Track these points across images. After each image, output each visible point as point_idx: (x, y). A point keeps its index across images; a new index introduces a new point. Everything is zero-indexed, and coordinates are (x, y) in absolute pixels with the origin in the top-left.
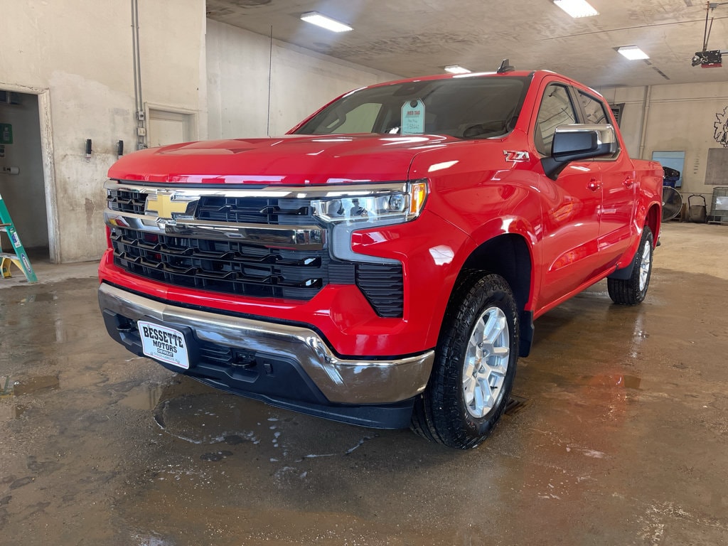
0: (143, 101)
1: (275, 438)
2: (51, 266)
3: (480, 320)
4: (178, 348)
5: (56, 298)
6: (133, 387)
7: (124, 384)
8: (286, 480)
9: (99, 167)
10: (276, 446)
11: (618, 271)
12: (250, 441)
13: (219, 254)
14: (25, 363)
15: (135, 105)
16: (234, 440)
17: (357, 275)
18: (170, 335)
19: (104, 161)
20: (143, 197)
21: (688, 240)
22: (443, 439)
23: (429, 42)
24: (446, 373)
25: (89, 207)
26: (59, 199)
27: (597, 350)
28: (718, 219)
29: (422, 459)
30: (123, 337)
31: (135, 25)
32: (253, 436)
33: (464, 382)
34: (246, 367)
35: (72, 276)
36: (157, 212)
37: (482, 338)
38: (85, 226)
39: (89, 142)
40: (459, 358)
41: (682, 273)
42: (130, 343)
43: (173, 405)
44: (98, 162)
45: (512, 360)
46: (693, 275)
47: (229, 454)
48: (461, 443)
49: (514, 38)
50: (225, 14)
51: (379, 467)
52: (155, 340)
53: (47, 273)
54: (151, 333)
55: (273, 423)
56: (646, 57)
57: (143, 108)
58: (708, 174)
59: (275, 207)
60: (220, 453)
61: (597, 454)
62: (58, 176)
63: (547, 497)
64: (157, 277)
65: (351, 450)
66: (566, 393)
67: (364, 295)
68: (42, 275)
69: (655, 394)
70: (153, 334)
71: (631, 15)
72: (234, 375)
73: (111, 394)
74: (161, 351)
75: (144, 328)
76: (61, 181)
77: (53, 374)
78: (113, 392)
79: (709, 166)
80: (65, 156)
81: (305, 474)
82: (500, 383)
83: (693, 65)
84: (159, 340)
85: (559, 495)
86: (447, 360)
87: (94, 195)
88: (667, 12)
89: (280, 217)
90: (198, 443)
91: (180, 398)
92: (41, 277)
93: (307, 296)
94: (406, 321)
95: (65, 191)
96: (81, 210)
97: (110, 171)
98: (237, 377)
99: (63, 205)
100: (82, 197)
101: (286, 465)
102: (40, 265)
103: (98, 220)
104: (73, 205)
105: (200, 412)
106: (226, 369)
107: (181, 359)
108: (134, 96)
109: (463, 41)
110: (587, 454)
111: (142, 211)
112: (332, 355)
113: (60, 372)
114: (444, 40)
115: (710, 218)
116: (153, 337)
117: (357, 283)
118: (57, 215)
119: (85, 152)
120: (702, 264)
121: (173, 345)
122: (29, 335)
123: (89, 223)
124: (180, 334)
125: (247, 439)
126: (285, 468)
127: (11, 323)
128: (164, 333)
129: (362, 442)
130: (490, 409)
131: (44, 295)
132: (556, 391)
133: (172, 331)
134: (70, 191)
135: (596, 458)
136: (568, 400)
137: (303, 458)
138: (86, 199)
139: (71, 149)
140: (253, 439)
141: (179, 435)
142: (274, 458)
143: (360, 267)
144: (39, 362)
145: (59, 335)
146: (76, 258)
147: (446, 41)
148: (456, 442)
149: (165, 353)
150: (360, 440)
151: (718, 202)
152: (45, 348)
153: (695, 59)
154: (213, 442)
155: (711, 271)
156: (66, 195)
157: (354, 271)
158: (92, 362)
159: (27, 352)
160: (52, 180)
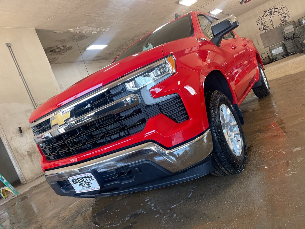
0: (36, 103)
1: (152, 207)
2: (23, 186)
3: (220, 111)
4: (92, 181)
5: (29, 197)
6: (77, 215)
7: (73, 216)
8: (168, 222)
9: (28, 136)
10: (155, 210)
11: (256, 83)
12: (142, 213)
13: (93, 129)
14: (26, 227)
15: (33, 106)
16: (134, 216)
17: (160, 109)
18: (85, 177)
19: (29, 133)
20: (48, 121)
21: (270, 69)
22: (229, 171)
24: (218, 138)
25: (30, 155)
26: (16, 156)
27: (266, 115)
28: (276, 58)
29: (223, 185)
30: (64, 191)
31: (21, 75)
32: (142, 211)
33: (227, 140)
34: (127, 175)
35: (33, 186)
36: (57, 124)
37: (224, 119)
38: (31, 163)
39: (20, 128)
40: (220, 129)
41: (277, 79)
42: (68, 192)
43: (99, 215)
44: (26, 135)
45: (239, 126)
46: (282, 77)
47: (135, 223)
48: (238, 169)
50: (56, 60)
51: (207, 197)
52: (79, 183)
53: (22, 189)
54: (76, 181)
55: (148, 202)
56: (221, 11)
57: (37, 106)
58: (264, 44)
59: (110, 95)
60: (131, 224)
61: (298, 149)
62: (12, 147)
63: (290, 174)
64: (69, 154)
65: (189, 196)
66: (266, 134)
67: (167, 116)
68: (20, 191)
69: (302, 118)
70: (77, 181)
72: (123, 182)
73: (69, 223)
74: (84, 187)
75: (72, 180)
76: (14, 148)
77: (39, 226)
78: (69, 221)
79: (263, 41)
80: (12, 138)
81: (175, 215)
82: (239, 138)
83: (241, 4)
84: (81, 183)
85: (296, 171)
86: (216, 133)
87: (30, 149)
89: (114, 98)
90: (118, 225)
91: (101, 210)
92: (20, 192)
93: (141, 129)
94: (192, 119)
95: (17, 152)
96: (27, 158)
97: (30, 120)
98: (124, 182)
99: (19, 158)
100: (25, 151)
101: (164, 216)
102: (18, 187)
103: (35, 158)
104: (23, 157)
105: (113, 212)
106: (118, 181)
107: (95, 186)
108: (31, 102)
110: (294, 151)
111: (50, 128)
112: (165, 150)
113: (42, 224)
115: (273, 59)
116: (78, 183)
117: (161, 112)
118: (17, 163)
119: (19, 133)
120: (282, 73)
121: (89, 181)
122: (23, 215)
123: (32, 161)
124: (90, 174)
125: (140, 213)
126: (165, 217)
127: (13, 214)
128: (82, 178)
129: (192, 191)
130: (241, 150)
131: (24, 198)
132: (261, 135)
133: (85, 175)
134: (19, 151)
135: (299, 150)
136: (269, 136)
137: (170, 209)
138: (27, 152)
139: (13, 134)
140: (143, 212)
141: (108, 225)
142: (157, 215)
143: (160, 104)
144: (31, 224)
145: (35, 209)
146: (32, 178)
148: (235, 170)
149: (86, 187)
150: (191, 190)
151: (273, 52)
152: (32, 217)
153: (241, 2)
154: (125, 221)
155: (288, 73)
156: (18, 154)
157: (158, 107)
158: (55, 214)
159: (25, 222)
160: (10, 150)
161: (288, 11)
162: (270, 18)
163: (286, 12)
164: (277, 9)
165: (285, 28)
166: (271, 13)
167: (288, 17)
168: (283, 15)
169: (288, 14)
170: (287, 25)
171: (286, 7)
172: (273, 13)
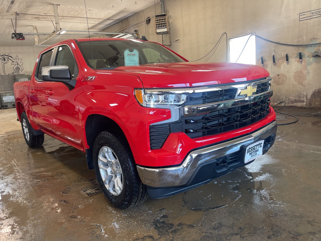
4: (259, 149)
28: (6, 106)
52: (250, 152)
74: (252, 156)
75: (248, 149)
151: (4, 99)
161: (22, 64)
162: (3, 63)
163: (20, 64)
164: (12, 57)
165: (20, 78)
166: (4, 59)
167: (21, 69)
168: (16, 66)
169: (22, 67)
170: (22, 77)
171: (21, 60)
172: (6, 60)
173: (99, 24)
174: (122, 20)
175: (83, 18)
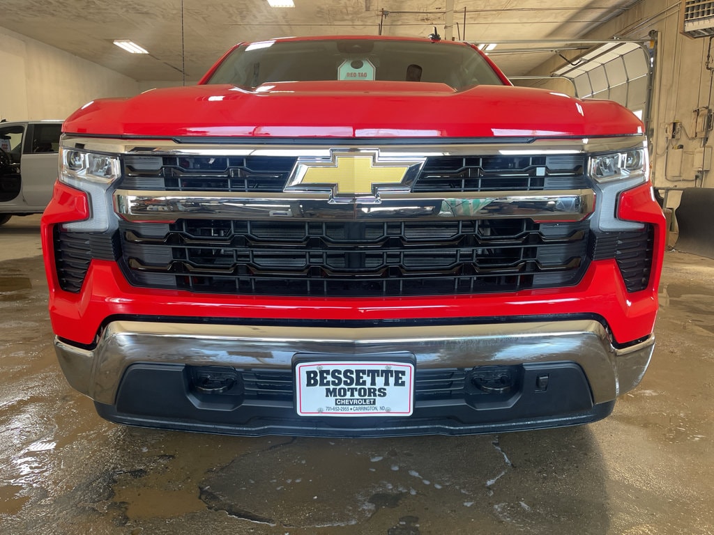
4: (391, 389)
10: (438, 487)
12: (404, 494)
18: (370, 371)
23: (105, 9)
30: (195, 402)
49: (203, 18)
52: (331, 387)
54: (323, 378)
65: (507, 461)
67: (620, 268)
70: (330, 378)
71: (318, 12)
74: (343, 402)
75: (309, 372)
88: (348, 14)
106: (462, 400)
107: (396, 403)
109: (147, 13)
114: (125, 9)
116: (326, 384)
117: (616, 255)
121: (379, 386)
126: (496, 507)
129: (498, 448)
133: (379, 366)
137: (490, 489)
141: (313, 524)
147: (127, 11)
149: (354, 402)
154: (367, 513)
173: (569, 21)
174: (627, 7)
175: (522, 9)
